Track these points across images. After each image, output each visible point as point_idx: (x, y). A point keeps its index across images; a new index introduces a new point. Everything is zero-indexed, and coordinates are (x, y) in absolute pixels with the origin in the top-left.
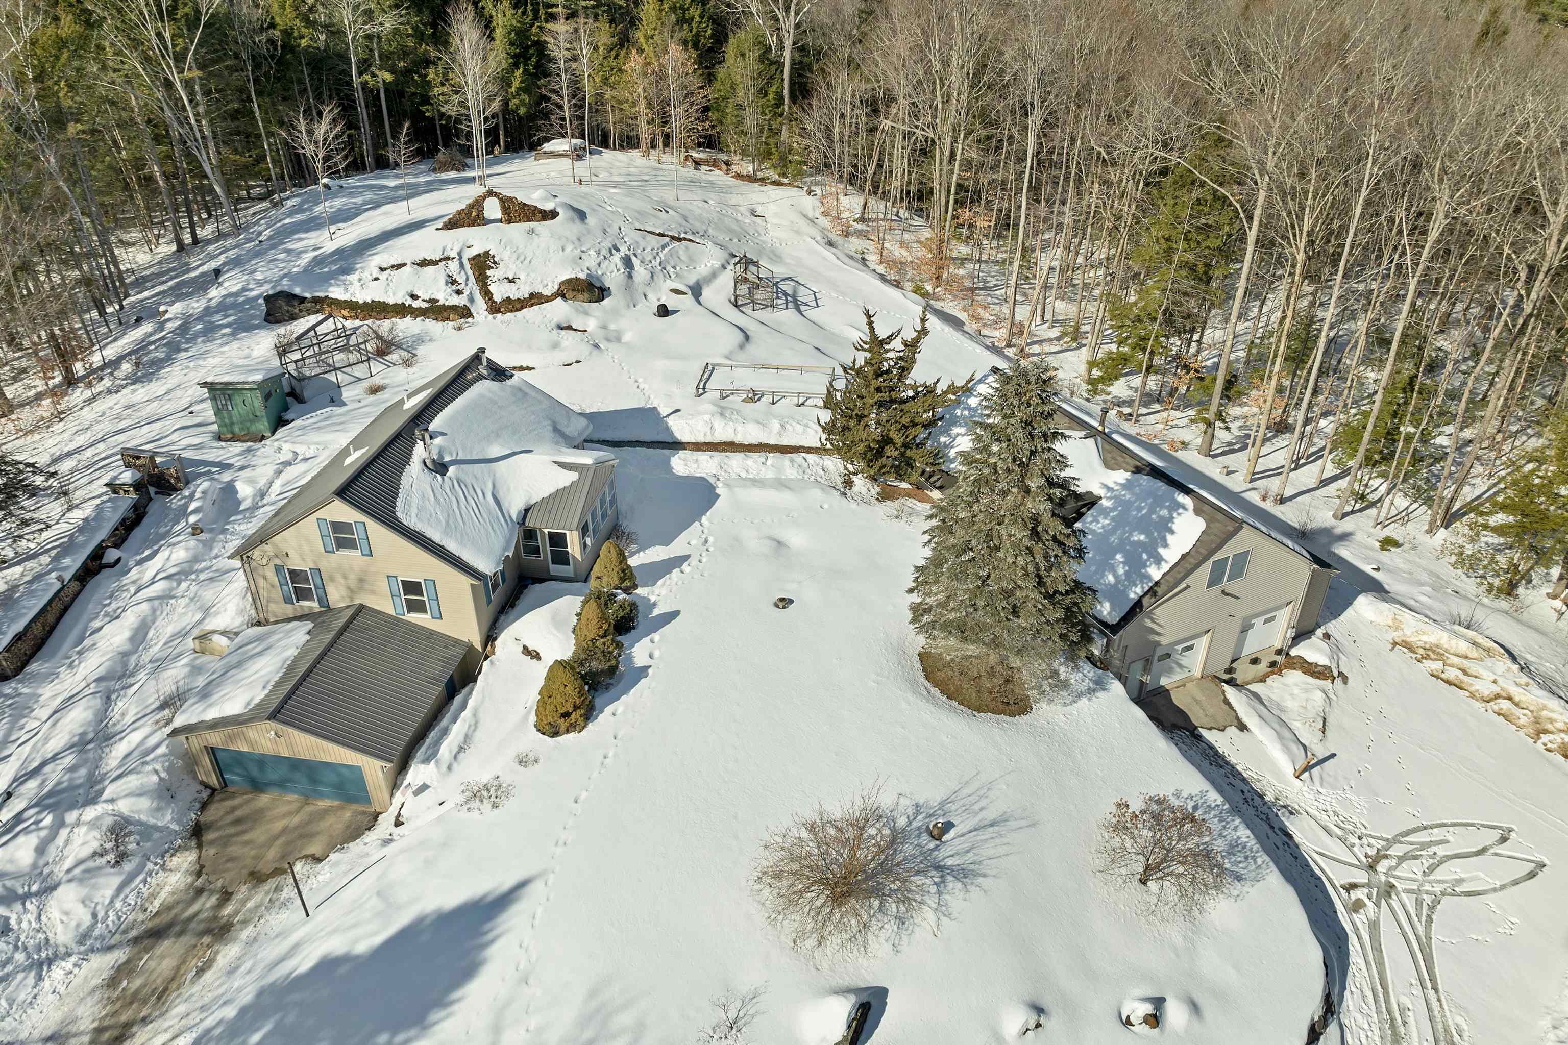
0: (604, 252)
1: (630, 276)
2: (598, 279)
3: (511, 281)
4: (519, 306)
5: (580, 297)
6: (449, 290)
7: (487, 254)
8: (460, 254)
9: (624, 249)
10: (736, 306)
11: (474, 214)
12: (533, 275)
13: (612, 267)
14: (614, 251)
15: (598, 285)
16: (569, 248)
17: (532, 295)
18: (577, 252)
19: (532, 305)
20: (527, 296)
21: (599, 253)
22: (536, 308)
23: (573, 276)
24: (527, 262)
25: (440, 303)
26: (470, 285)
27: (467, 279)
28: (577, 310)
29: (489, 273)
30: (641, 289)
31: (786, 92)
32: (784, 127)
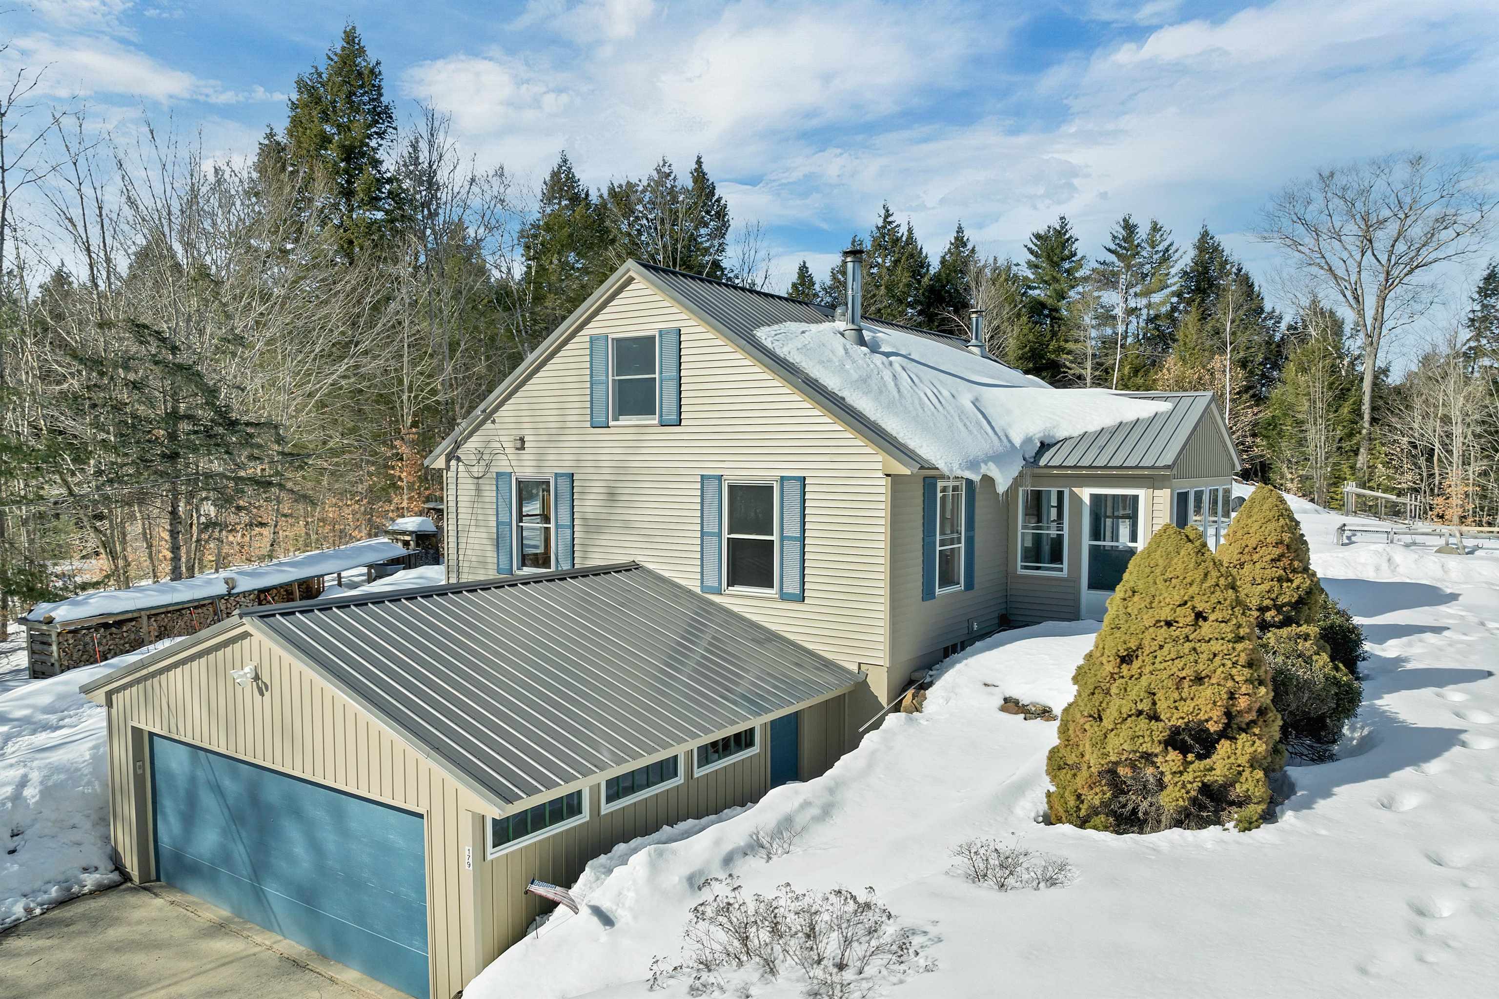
31: (1366, 408)
32: (1362, 450)
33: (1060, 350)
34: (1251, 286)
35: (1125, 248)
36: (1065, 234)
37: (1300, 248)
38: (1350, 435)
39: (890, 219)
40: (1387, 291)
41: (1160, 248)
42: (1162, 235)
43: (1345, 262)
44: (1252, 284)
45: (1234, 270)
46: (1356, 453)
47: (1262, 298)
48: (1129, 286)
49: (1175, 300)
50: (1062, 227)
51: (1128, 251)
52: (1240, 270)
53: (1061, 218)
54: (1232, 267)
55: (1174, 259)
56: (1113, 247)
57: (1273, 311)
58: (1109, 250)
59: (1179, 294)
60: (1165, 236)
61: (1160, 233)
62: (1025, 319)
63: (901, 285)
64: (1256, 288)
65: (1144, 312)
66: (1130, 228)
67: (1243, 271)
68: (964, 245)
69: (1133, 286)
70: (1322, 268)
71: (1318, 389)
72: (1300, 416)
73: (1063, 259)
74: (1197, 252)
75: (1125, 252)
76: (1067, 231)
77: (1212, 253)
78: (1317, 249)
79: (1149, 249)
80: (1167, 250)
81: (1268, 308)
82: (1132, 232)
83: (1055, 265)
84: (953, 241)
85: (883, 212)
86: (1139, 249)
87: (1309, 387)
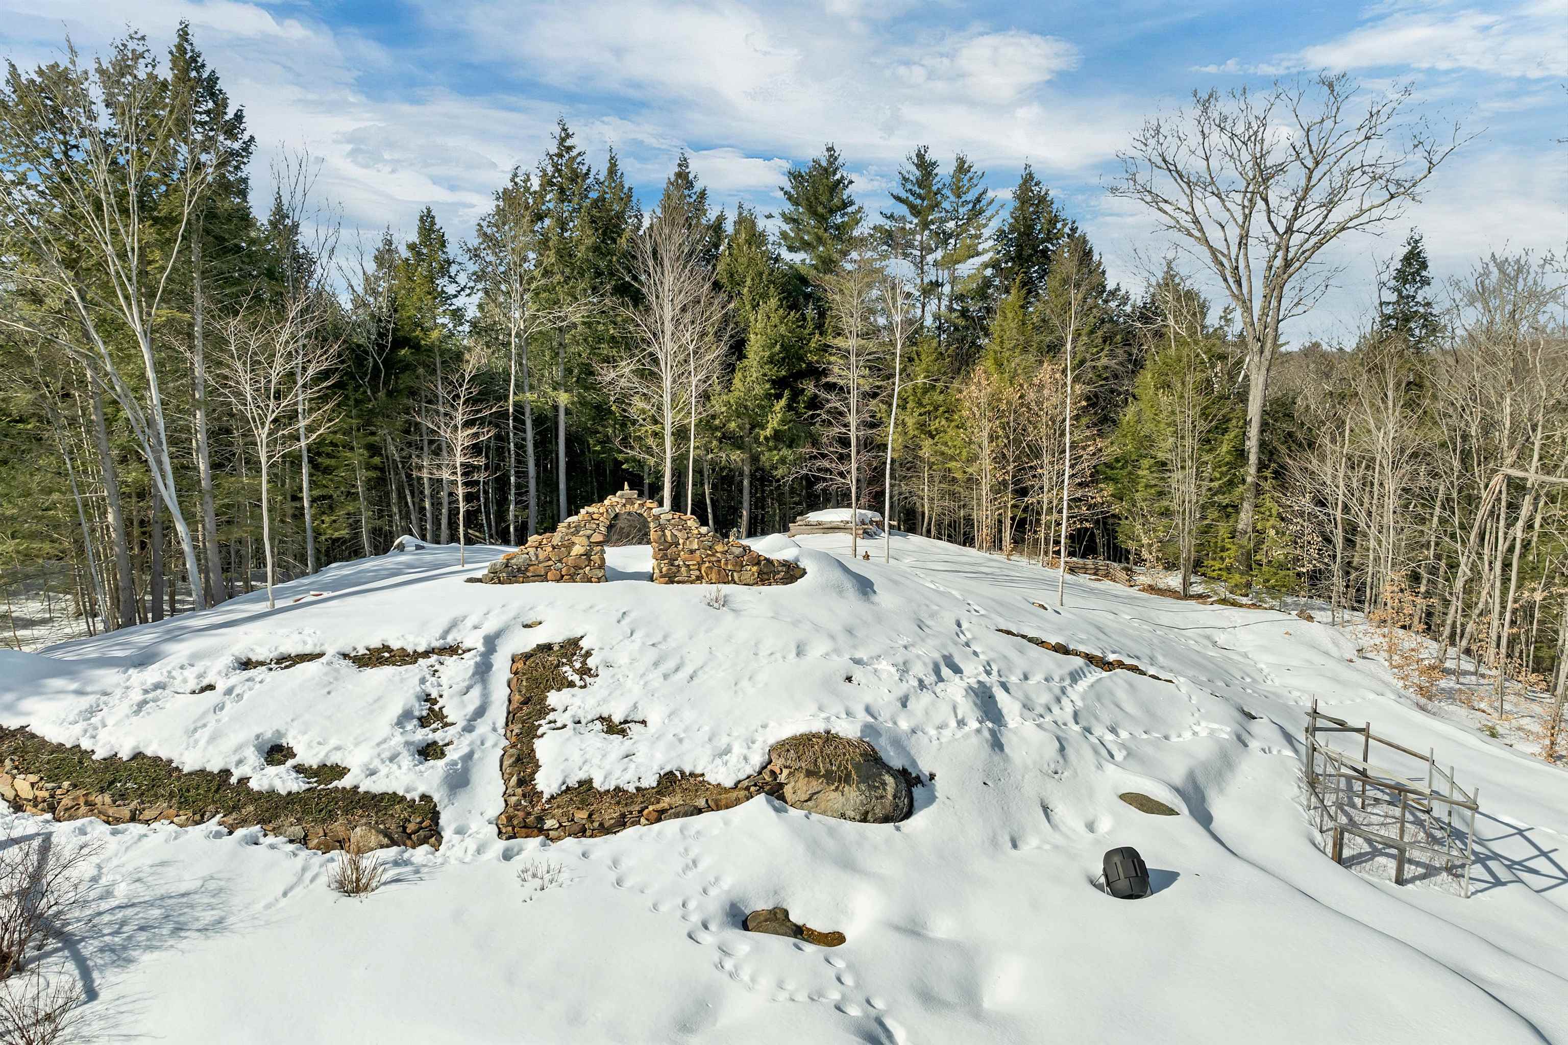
0: (920, 670)
1: (997, 744)
2: (897, 743)
3: (614, 728)
4: (610, 814)
5: (833, 798)
6: (398, 739)
7: (572, 646)
8: (491, 643)
9: (973, 671)
10: (1339, 859)
11: (577, 550)
12: (688, 715)
13: (943, 712)
14: (946, 672)
15: (897, 763)
16: (818, 648)
17: (668, 781)
18: (841, 663)
19: (660, 815)
20: (650, 781)
21: (904, 669)
22: (671, 826)
23: (818, 726)
24: (683, 674)
25: (346, 782)
26: (483, 727)
27: (480, 712)
28: (814, 848)
29: (554, 698)
30: (1031, 787)
31: (1252, 444)
32: (1246, 505)
33: (825, 348)
34: (1088, 254)
35: (919, 196)
36: (834, 173)
37: (1162, 205)
38: (1231, 484)
39: (568, 143)
40: (1286, 276)
41: (971, 196)
42: (971, 179)
43: (1223, 227)
44: (1091, 250)
45: (1067, 230)
46: (1236, 508)
47: (1104, 272)
48: (926, 249)
49: (989, 272)
50: (831, 163)
51: (923, 199)
52: (1074, 230)
53: (829, 149)
54: (1064, 225)
55: (988, 214)
56: (904, 195)
57: (1118, 289)
58: (898, 198)
59: (995, 265)
60: (975, 181)
61: (970, 174)
62: (773, 302)
63: (582, 248)
64: (1096, 257)
65: (947, 289)
66: (925, 166)
67: (1079, 231)
68: (690, 185)
69: (931, 251)
70: (1190, 234)
71: (1188, 416)
72: (1161, 456)
73: (832, 211)
74: (1017, 204)
75: (919, 201)
76: (837, 169)
77: (1037, 205)
78: (1190, 210)
79: (952, 198)
80: (978, 200)
81: (1110, 285)
82: (930, 174)
83: (822, 219)
84: (673, 179)
85: (557, 130)
86: (939, 197)
87: (1173, 413)
